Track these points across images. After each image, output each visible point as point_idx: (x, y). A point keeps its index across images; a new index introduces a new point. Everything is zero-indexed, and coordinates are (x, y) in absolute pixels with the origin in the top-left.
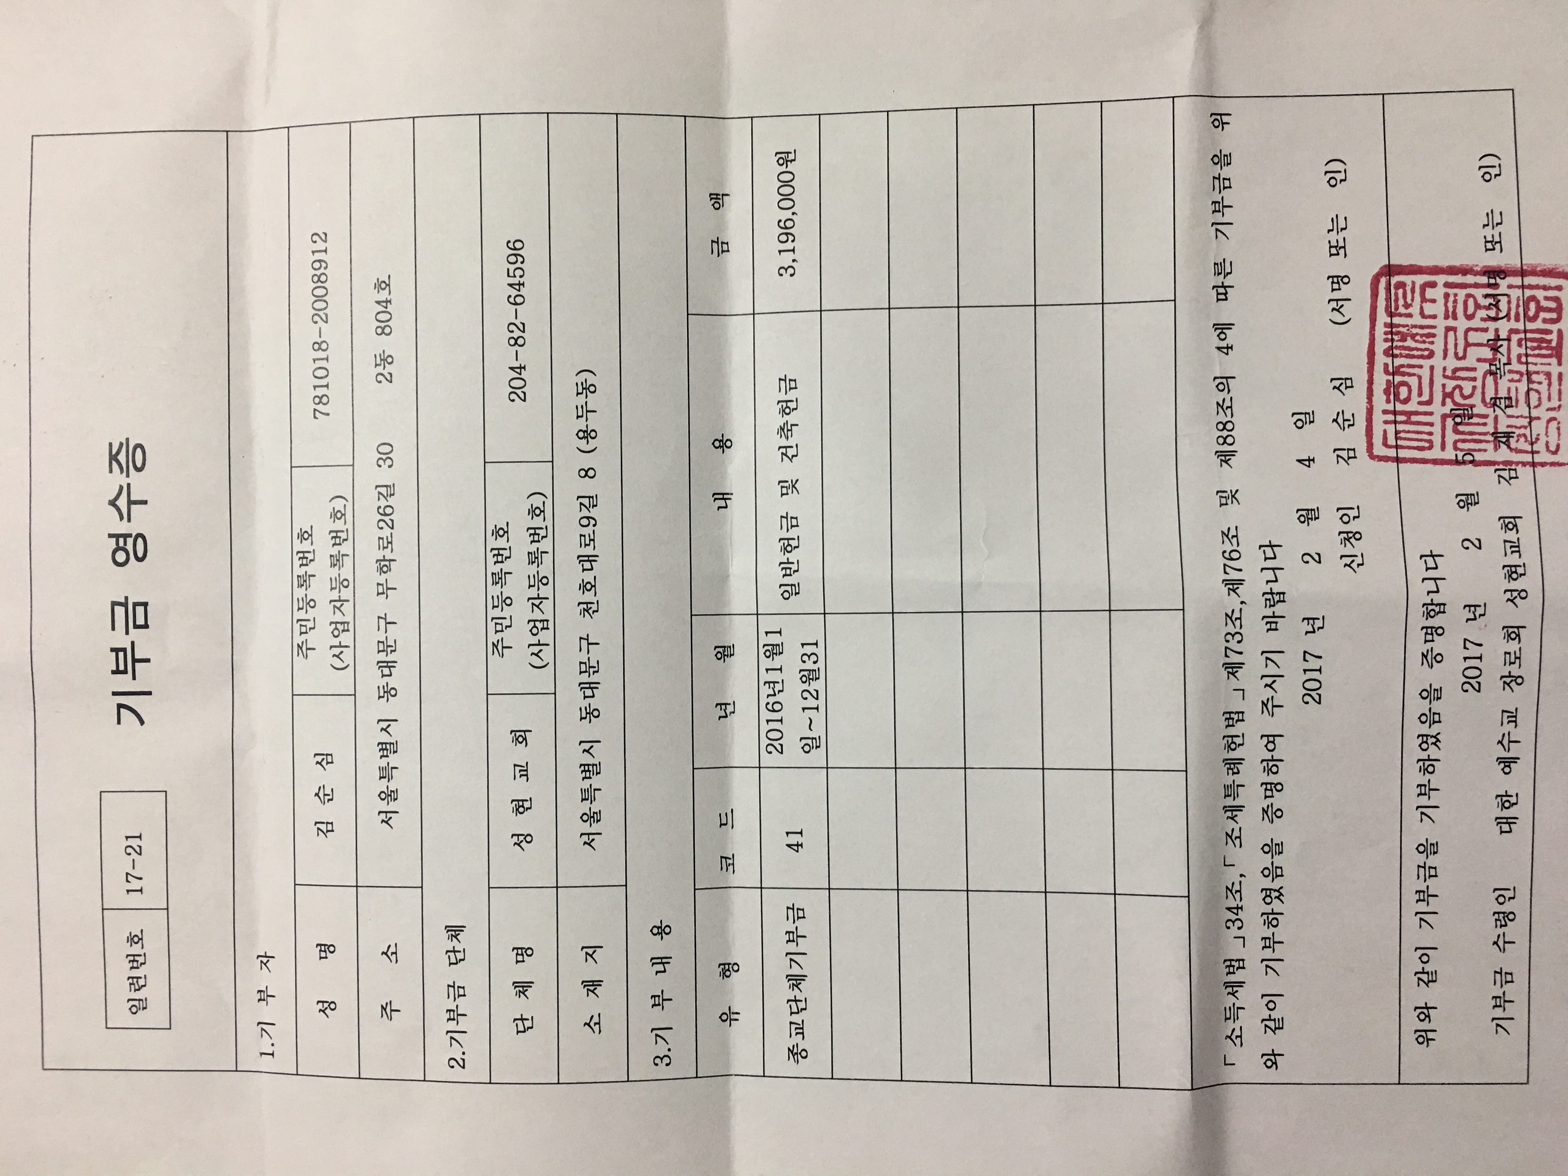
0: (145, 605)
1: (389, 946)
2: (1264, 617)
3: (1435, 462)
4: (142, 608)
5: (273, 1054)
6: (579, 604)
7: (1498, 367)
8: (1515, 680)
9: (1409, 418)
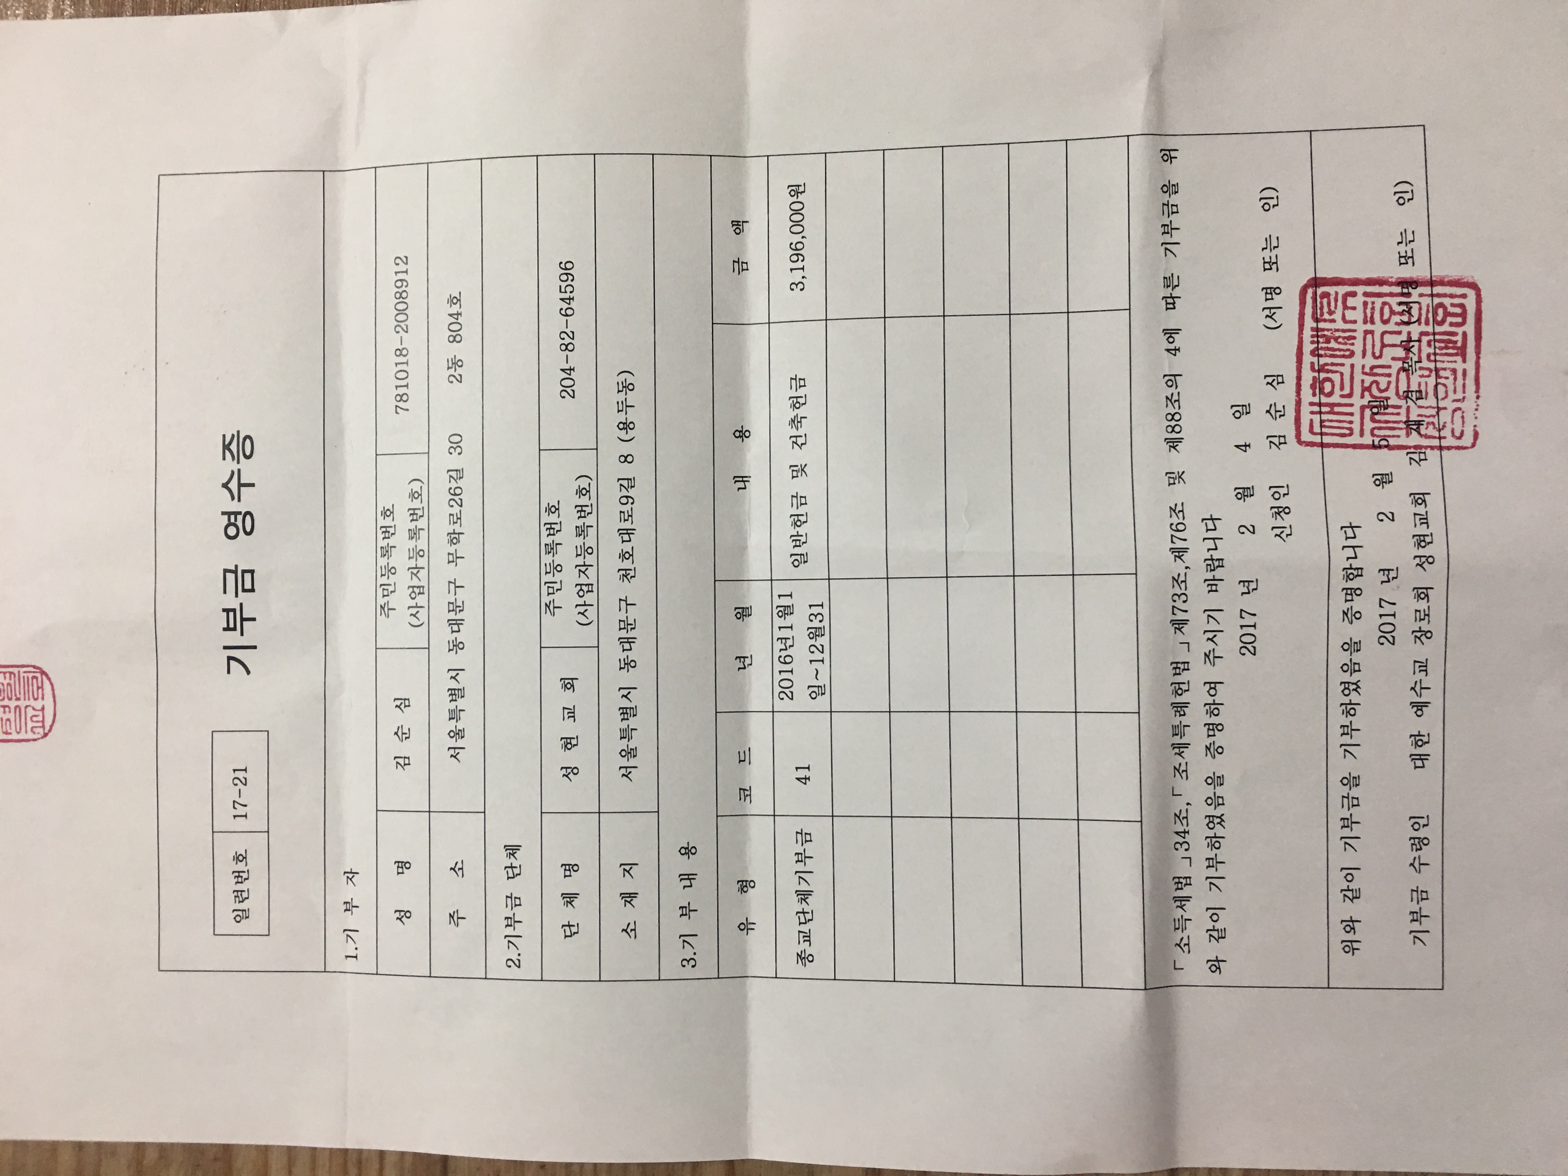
0: (252, 572)
1: (457, 863)
2: (1206, 580)
3: (1354, 446)
4: (249, 575)
5: (356, 957)
6: (619, 570)
7: (1410, 364)
8: (1425, 635)
9: (1332, 409)
